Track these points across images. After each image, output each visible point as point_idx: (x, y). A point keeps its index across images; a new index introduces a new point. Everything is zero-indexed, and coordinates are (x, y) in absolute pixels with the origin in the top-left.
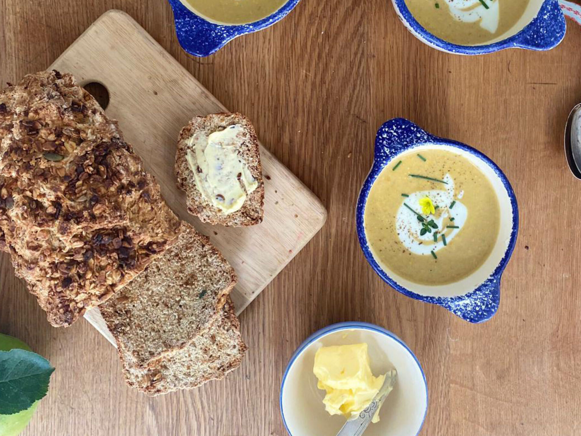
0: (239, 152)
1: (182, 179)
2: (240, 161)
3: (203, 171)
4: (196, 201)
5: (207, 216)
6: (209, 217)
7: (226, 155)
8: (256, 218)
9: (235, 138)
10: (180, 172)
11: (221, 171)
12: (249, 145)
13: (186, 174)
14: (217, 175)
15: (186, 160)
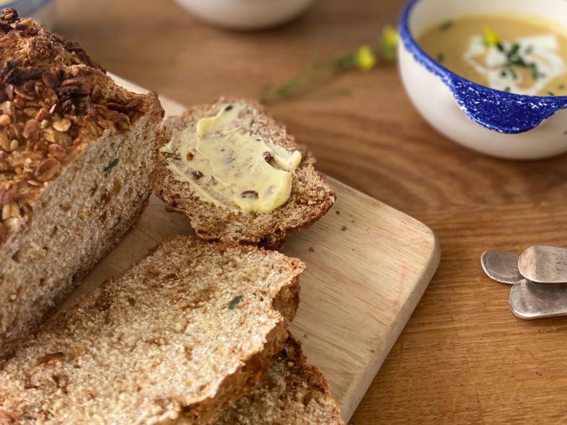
0: (252, 132)
1: (172, 197)
2: (259, 140)
3: (204, 173)
4: (208, 217)
5: (237, 231)
6: (240, 232)
7: (233, 142)
8: (324, 197)
9: (237, 120)
10: (165, 189)
11: (234, 163)
12: (262, 121)
13: (175, 189)
14: (229, 170)
15: (170, 172)
